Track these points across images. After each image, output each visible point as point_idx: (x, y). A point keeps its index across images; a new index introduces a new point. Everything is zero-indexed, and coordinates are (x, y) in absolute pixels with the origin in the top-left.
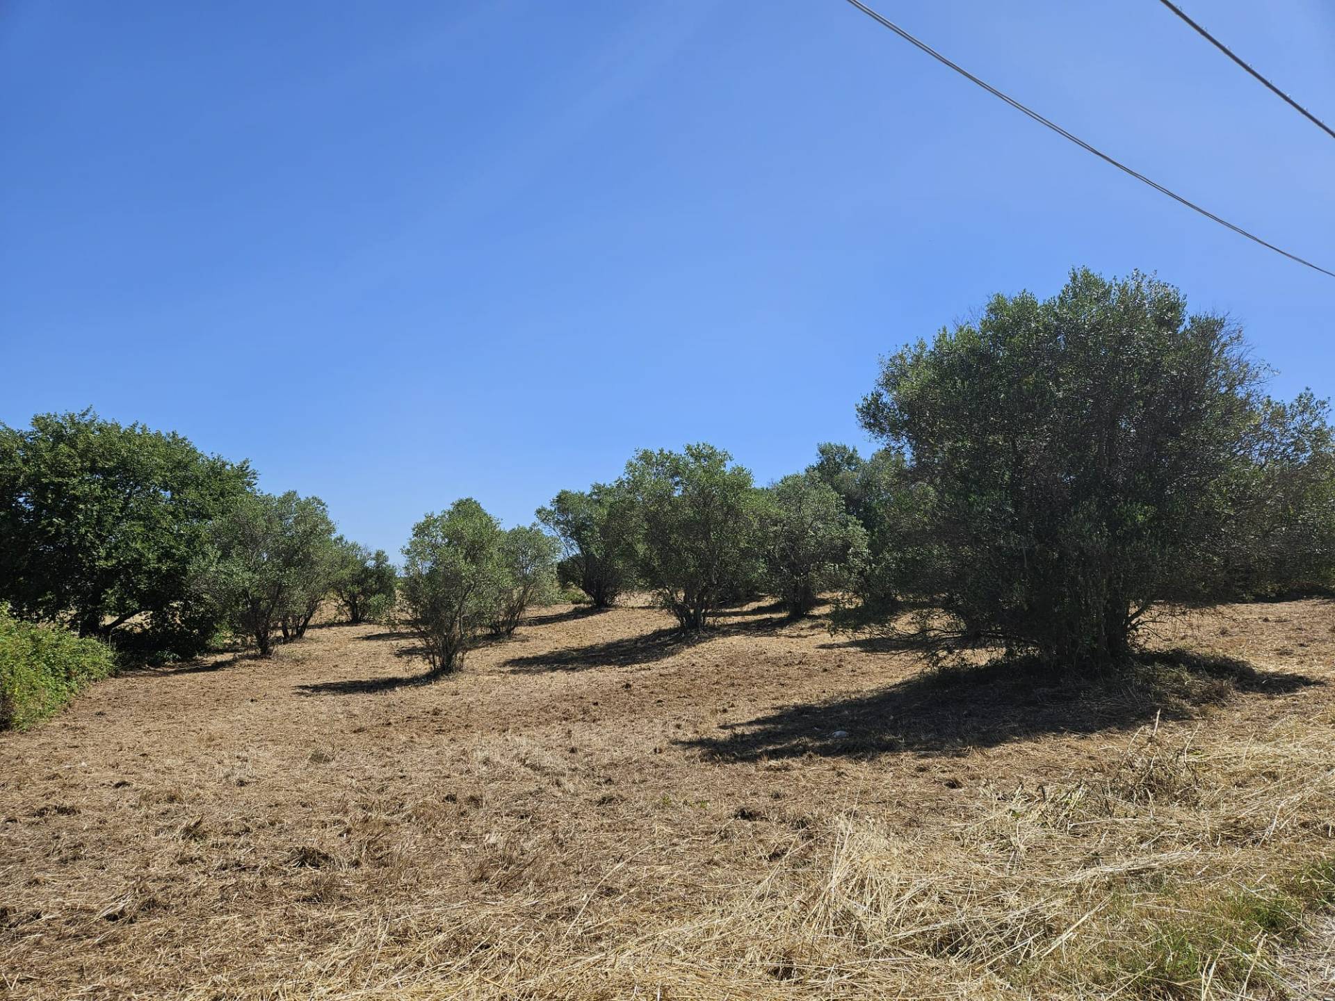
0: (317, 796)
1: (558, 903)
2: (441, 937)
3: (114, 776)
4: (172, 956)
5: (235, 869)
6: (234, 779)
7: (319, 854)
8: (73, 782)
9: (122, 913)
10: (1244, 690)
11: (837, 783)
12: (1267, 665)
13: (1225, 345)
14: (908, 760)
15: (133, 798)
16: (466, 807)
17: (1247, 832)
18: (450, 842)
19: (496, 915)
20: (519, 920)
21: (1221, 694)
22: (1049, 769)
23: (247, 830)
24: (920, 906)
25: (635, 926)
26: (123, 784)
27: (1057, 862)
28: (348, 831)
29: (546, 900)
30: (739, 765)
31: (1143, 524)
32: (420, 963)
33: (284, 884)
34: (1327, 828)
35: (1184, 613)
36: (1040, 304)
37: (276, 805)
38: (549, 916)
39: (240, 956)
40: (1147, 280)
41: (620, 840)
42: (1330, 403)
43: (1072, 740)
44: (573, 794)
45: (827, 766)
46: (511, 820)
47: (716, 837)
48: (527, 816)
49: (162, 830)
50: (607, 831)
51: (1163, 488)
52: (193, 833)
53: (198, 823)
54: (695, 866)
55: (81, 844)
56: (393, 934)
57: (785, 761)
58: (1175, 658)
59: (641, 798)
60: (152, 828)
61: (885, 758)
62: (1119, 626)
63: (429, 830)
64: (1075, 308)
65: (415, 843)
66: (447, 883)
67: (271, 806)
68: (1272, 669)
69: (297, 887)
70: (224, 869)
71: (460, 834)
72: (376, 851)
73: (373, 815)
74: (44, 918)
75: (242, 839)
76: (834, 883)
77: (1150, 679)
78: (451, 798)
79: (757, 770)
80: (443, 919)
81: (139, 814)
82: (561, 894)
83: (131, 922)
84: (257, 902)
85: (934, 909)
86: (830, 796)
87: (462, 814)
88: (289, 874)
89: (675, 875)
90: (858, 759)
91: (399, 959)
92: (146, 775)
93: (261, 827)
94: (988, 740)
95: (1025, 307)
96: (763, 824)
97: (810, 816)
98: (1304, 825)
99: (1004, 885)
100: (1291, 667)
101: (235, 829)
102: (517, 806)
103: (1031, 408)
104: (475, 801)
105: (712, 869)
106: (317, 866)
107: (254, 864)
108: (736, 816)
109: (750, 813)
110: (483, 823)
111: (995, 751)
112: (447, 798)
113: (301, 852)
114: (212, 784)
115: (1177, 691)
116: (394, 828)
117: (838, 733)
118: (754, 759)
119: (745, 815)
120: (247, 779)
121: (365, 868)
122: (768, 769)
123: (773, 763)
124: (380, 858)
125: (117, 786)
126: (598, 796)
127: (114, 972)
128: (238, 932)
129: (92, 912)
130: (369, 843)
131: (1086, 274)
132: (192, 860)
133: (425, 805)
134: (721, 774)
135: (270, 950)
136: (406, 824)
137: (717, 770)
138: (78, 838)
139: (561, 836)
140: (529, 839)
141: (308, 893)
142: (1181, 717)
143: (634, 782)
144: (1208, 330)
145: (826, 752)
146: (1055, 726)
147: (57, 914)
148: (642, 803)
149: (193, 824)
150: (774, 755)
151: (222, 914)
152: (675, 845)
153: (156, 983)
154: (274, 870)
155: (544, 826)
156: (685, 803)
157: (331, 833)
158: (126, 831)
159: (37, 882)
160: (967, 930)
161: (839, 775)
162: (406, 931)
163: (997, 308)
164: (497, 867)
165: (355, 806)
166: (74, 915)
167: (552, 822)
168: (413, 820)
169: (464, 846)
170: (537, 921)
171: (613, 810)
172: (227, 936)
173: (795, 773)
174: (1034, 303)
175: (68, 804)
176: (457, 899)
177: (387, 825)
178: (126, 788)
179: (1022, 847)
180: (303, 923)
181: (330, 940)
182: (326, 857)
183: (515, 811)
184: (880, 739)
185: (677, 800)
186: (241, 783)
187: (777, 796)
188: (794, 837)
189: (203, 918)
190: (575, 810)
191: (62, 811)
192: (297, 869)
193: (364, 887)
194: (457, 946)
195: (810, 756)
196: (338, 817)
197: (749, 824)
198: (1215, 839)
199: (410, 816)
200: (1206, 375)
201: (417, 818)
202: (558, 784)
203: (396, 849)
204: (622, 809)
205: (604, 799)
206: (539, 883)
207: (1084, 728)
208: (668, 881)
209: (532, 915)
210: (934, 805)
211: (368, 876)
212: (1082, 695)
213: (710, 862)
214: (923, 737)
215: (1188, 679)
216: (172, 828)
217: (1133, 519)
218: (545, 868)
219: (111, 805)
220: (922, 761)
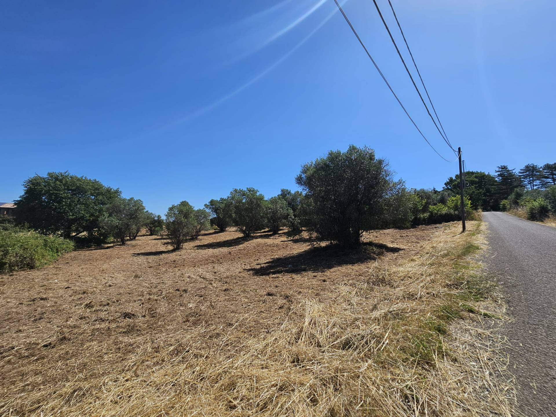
0: (134, 290)
1: (213, 330)
2: (172, 348)
3: (65, 284)
4: (64, 365)
5: (100, 321)
6: (107, 285)
7: (131, 314)
8: (50, 287)
9: (50, 344)
10: (387, 252)
11: (293, 282)
12: (390, 245)
13: (384, 166)
14: (311, 274)
15: (70, 292)
16: (182, 293)
17: (412, 295)
18: (177, 307)
19: (192, 337)
20: (200, 338)
21: (383, 253)
22: (348, 275)
23: (108, 304)
24: (334, 330)
25: (239, 339)
26: (69, 287)
28: (143, 304)
29: (209, 330)
30: (264, 277)
31: (366, 210)
32: (163, 361)
33: (117, 326)
34: (434, 294)
35: (372, 233)
36: (342, 153)
37: (120, 294)
38: (210, 337)
39: (92, 363)
40: (368, 148)
41: (232, 305)
42: (406, 182)
43: (350, 266)
44: (216, 288)
45: (289, 276)
46: (197, 297)
47: (261, 302)
48: (202, 297)
49: (77, 305)
50: (227, 301)
51: (370, 201)
52: (89, 306)
53: (90, 302)
54: (257, 313)
55: (45, 313)
56: (154, 349)
57: (278, 275)
58: (371, 244)
59: (237, 289)
60: (74, 305)
61: (304, 273)
62: (358, 236)
63: (170, 302)
64: (350, 154)
65: (165, 308)
66: (175, 323)
67: (118, 294)
68: (392, 246)
69: (122, 327)
70: (96, 321)
71: (180, 304)
72: (151, 311)
73: (152, 297)
74: (16, 349)
75: (105, 308)
76: (306, 324)
77: (366, 249)
78: (178, 290)
79: (270, 278)
80: (173, 340)
81: (71, 299)
82: (214, 327)
83: (53, 348)
84: (105, 335)
86: (292, 286)
87: (181, 296)
88: (120, 322)
89: (251, 318)
90: (297, 274)
91: (155, 360)
92: (78, 284)
93: (114, 302)
94: (330, 267)
95: (339, 153)
96: (275, 297)
97: (289, 295)
98: (428, 293)
99: (356, 319)
100: (395, 245)
101: (104, 303)
102: (198, 292)
103: (339, 180)
104: (185, 291)
105: (262, 314)
106: (130, 318)
107: (107, 319)
108: (267, 295)
109: (271, 294)
110: (188, 300)
111: (332, 270)
112: (176, 290)
113: (124, 314)
114: (100, 286)
115: (372, 252)
116: (158, 302)
117: (290, 266)
118: (268, 274)
119: (269, 294)
120: (112, 284)
121: (147, 318)
122: (273, 278)
123: (274, 276)
124: (153, 314)
125: (66, 288)
126: (224, 288)
127: (38, 374)
128: (95, 350)
129: (38, 344)
130: (149, 309)
131: (353, 146)
132: (85, 318)
133: (169, 293)
134: (259, 279)
135: (106, 358)
136: (163, 300)
137: (258, 278)
138: (44, 310)
139: (213, 304)
140: (203, 305)
141: (125, 330)
142: (375, 259)
143: (234, 283)
144: (380, 162)
145: (288, 272)
146: (347, 263)
147: (22, 346)
148: (237, 290)
149: (89, 302)
150: (274, 273)
151: (90, 342)
152: (249, 306)
153: (54, 379)
154: (114, 321)
155: (207, 300)
156: (251, 290)
157: (136, 304)
158: (64, 306)
159: (20, 331)
160: (353, 340)
161: (293, 279)
162: (158, 347)
163: (331, 154)
164: (192, 316)
165: (147, 294)
166: (30, 346)
167: (210, 299)
168: (165, 298)
169: (181, 308)
170: (206, 339)
171: (229, 293)
172: (90, 353)
173: (281, 279)
174: (340, 153)
175: (44, 296)
176: (178, 330)
177: (156, 300)
178: (69, 289)
179: (355, 304)
180: (120, 345)
181: (130, 352)
182: (133, 315)
183: (198, 294)
184: (301, 267)
185: (248, 289)
186: (110, 286)
187: (277, 287)
188: (284, 301)
189: (82, 344)
190: (217, 294)
191: (42, 299)
192: (123, 320)
193: (146, 325)
194: (177, 352)
195: (284, 273)
196: (140, 298)
197: (271, 298)
198: (404, 298)
199: (164, 297)
200: (380, 174)
201: (166, 298)
202: (211, 284)
203: (158, 311)
204: (231, 293)
205: (226, 289)
206: (206, 322)
207: (353, 263)
208: (249, 320)
209: (204, 337)
210: (322, 288)
211: (148, 321)
212: (351, 254)
213: (261, 312)
214: (312, 267)
215: (375, 249)
216: (81, 304)
217: (364, 209)
218: (208, 316)
219: (61, 296)
220: (314, 274)
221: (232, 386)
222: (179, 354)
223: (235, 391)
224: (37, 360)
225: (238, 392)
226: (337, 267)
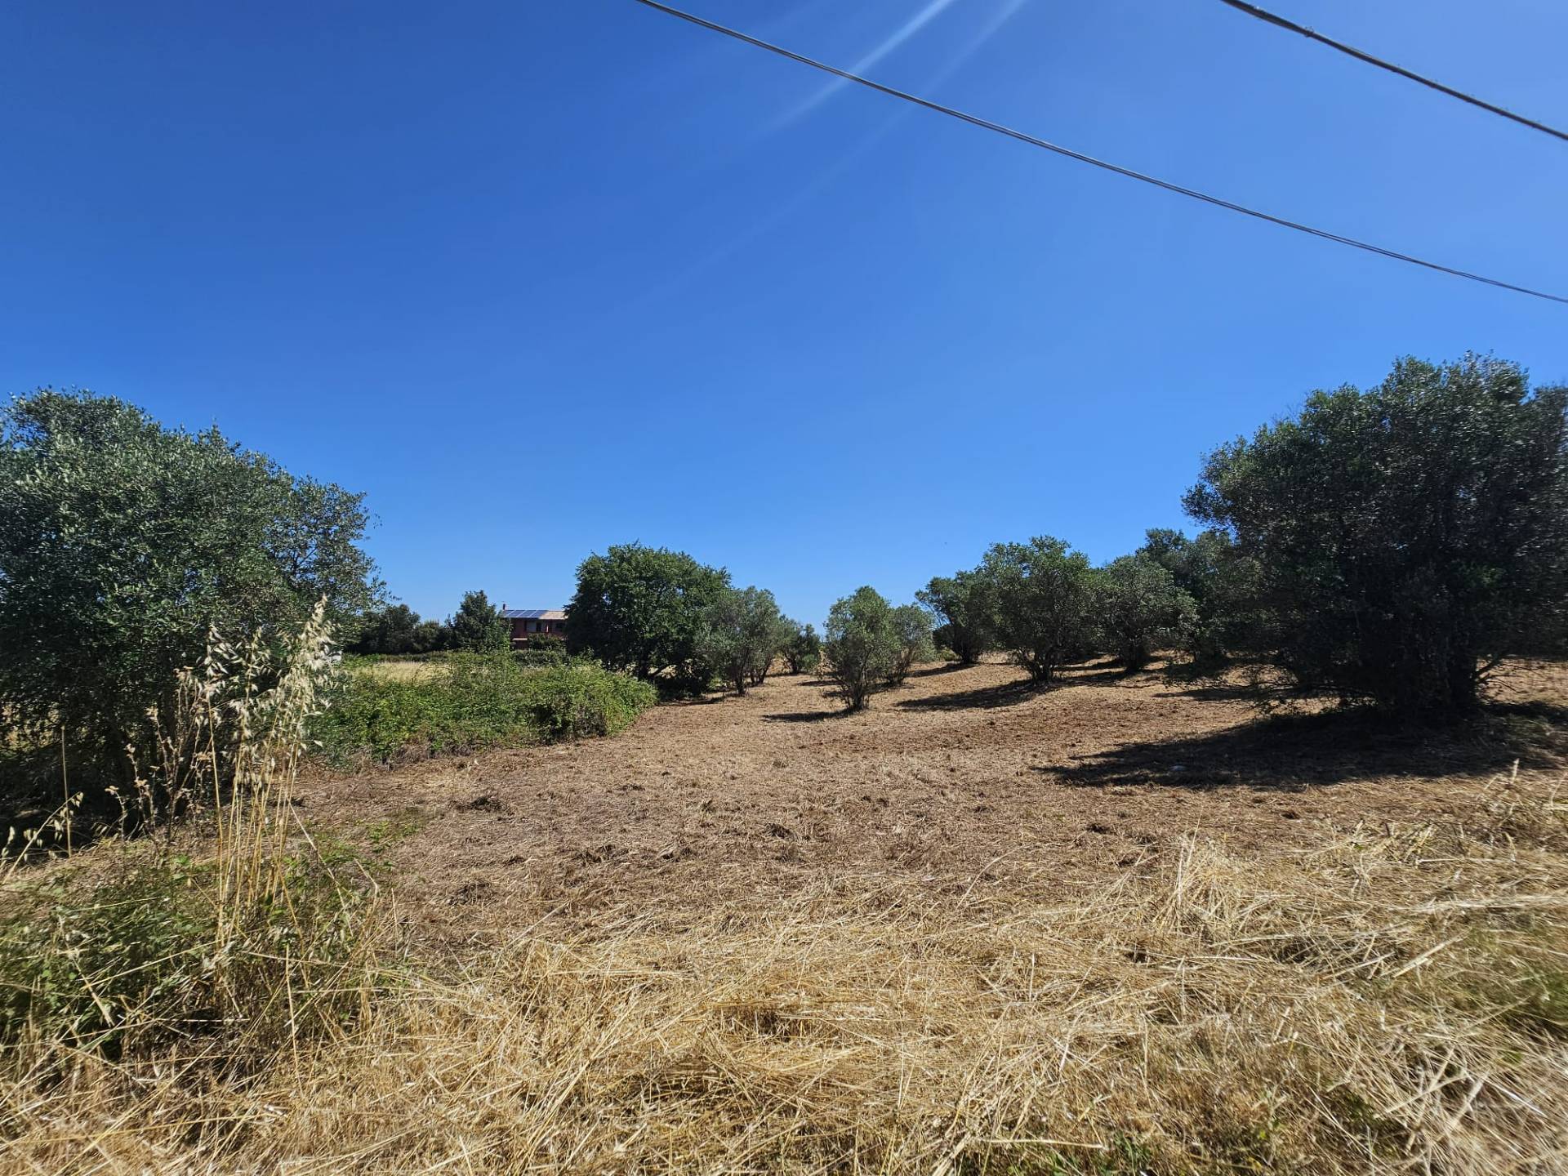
0: (779, 790)
1: (950, 882)
2: (867, 895)
3: (660, 768)
4: (701, 886)
5: (734, 833)
6: (728, 775)
7: (783, 829)
8: (640, 770)
9: (671, 855)
11: (1178, 809)
14: (1243, 791)
15: (673, 783)
16: (877, 806)
18: (868, 830)
19: (904, 885)
20: (921, 890)
22: (1392, 808)
23: (739, 809)
24: (1264, 917)
25: (1010, 906)
27: (1406, 893)
28: (801, 816)
29: (940, 878)
30: (1088, 789)
31: (1491, 585)
32: (855, 912)
33: (764, 847)
35: (1542, 668)
36: (1362, 393)
37: (755, 794)
38: (944, 890)
39: (741, 891)
40: (1482, 359)
41: (994, 840)
43: (1417, 782)
44: (955, 803)
45: (1167, 794)
46: (911, 817)
47: (1072, 844)
48: (921, 816)
49: (690, 804)
50: (983, 832)
51: (1512, 551)
52: (708, 807)
53: (710, 802)
54: (1056, 865)
55: (647, 809)
56: (835, 889)
57: (1129, 788)
58: (1534, 710)
59: (1008, 809)
60: (684, 803)
61: (1221, 790)
62: (1465, 682)
63: (854, 819)
64: (1401, 394)
65: (845, 828)
66: (869, 858)
67: (752, 795)
69: (770, 849)
70: (727, 833)
71: (875, 824)
72: (819, 831)
73: (816, 806)
74: (630, 853)
75: (737, 815)
76: (1179, 890)
77: (1502, 730)
78: (867, 799)
79: (1105, 793)
80: (868, 883)
81: (677, 793)
82: (951, 875)
83: (677, 861)
84: (748, 857)
85: (1278, 921)
86: (1172, 818)
87: (875, 811)
88: (766, 840)
89: (1040, 871)
90: (1196, 790)
91: (840, 906)
92: (679, 769)
93: (747, 807)
94: (1324, 778)
95: (1347, 400)
96: (1113, 837)
97: (1154, 834)
99: (1349, 908)
101: (732, 807)
102: (914, 807)
104: (884, 802)
105: (1070, 869)
106: (783, 837)
107: (744, 832)
108: (1088, 829)
109: (1101, 828)
110: (891, 818)
111: (1333, 788)
112: (864, 798)
113: (772, 827)
114: (716, 777)
115: (1537, 741)
117: (1176, 767)
118: (1101, 785)
119: (1094, 828)
120: (736, 775)
121: (813, 841)
122: (1114, 793)
123: (1118, 788)
124: (823, 836)
125: (664, 774)
126: (974, 805)
127: (670, 891)
128: (739, 875)
129: (655, 852)
130: (814, 825)
131: (1412, 362)
132: (708, 825)
133: (849, 802)
134: (1073, 795)
135: (758, 888)
136: (838, 814)
137: (1069, 791)
138: (645, 805)
139: (948, 833)
140: (924, 832)
141: (779, 855)
142: (1543, 766)
143: (1001, 797)
144: (1558, 398)
145: (1165, 782)
146: (1399, 769)
147: (636, 852)
148: (1009, 813)
149: (707, 802)
150: (1117, 782)
151: (728, 862)
152: (1038, 847)
153: (694, 902)
154: (756, 836)
155: (934, 824)
156: (1045, 816)
157: (790, 815)
158: (671, 803)
160: (1313, 943)
161: (1179, 801)
162: (843, 888)
163: (1318, 401)
164: (902, 850)
166: (647, 853)
167: (941, 822)
168: (842, 811)
169: (878, 833)
170: (935, 892)
171: (986, 817)
172: (732, 877)
173: (1139, 798)
174: (1356, 395)
175: (638, 784)
176: (877, 870)
177: (826, 813)
178: (669, 776)
179: (1366, 876)
180: (777, 874)
181: (795, 887)
182: (788, 832)
183: (913, 811)
184: (1217, 774)
185: (1039, 814)
186: (733, 778)
187: (1123, 816)
188: (1143, 850)
189: (718, 863)
190: (957, 814)
191: (635, 788)
192: (771, 838)
193: (814, 854)
194: (878, 903)
195: (1151, 785)
196: (793, 805)
197: (1100, 837)
199: (840, 809)
201: (845, 811)
202: (943, 794)
203: (832, 830)
204: (993, 817)
205: (979, 808)
206: (934, 865)
207: (1430, 772)
208: (1034, 874)
209: (931, 888)
210: (1272, 832)
211: (815, 847)
212: (1426, 742)
213: (1068, 863)
214: (1258, 774)
215: (1549, 730)
216: (695, 803)
217: (1479, 581)
218: (938, 855)
219: (661, 786)
220: (1258, 794)
221: (988, 958)
222: (883, 907)
223: (992, 968)
224: (662, 874)
225: (997, 970)
226: (1356, 782)
